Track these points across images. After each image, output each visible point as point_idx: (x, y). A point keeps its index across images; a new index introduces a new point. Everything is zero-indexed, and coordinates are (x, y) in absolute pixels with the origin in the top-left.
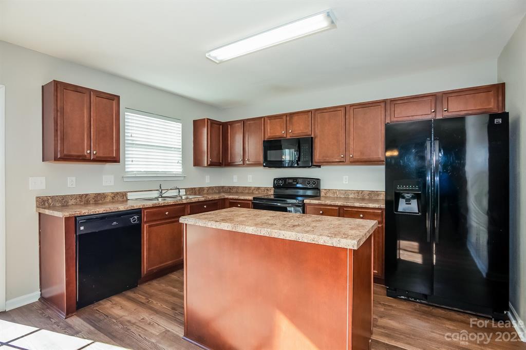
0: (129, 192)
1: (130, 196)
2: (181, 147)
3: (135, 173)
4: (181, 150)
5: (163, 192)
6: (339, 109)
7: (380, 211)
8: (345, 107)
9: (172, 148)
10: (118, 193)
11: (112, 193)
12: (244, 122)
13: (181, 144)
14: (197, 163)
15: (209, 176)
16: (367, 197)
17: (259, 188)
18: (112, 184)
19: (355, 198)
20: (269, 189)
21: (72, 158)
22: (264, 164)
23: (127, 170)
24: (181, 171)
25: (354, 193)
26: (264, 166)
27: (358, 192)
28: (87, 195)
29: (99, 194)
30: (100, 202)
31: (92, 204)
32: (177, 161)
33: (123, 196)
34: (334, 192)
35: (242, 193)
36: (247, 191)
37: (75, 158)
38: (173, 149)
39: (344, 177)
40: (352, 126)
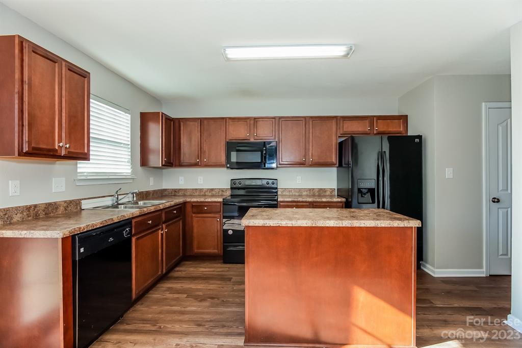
0: (83, 199)
1: (85, 205)
2: (129, 143)
3: (85, 174)
4: (130, 147)
5: (120, 197)
6: (301, 119)
7: (341, 204)
8: (305, 118)
9: (122, 143)
10: (71, 202)
11: (65, 202)
12: (201, 121)
13: (129, 139)
14: (144, 162)
15: (153, 178)
16: (317, 194)
17: (212, 190)
18: (63, 189)
19: (307, 195)
20: (224, 190)
21: (42, 152)
22: (228, 166)
23: (79, 170)
24: (130, 171)
25: (307, 191)
26: (228, 168)
27: (310, 190)
28: (35, 206)
29: (50, 204)
30: (52, 214)
31: (42, 218)
32: (126, 160)
33: (77, 205)
34: (290, 190)
35: (191, 196)
36: (197, 194)
37: (45, 152)
38: (122, 145)
39: (298, 177)
40: (311, 135)
